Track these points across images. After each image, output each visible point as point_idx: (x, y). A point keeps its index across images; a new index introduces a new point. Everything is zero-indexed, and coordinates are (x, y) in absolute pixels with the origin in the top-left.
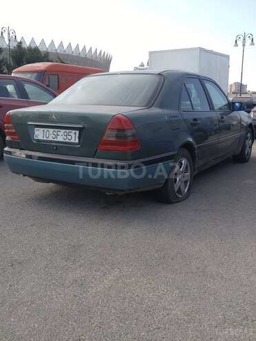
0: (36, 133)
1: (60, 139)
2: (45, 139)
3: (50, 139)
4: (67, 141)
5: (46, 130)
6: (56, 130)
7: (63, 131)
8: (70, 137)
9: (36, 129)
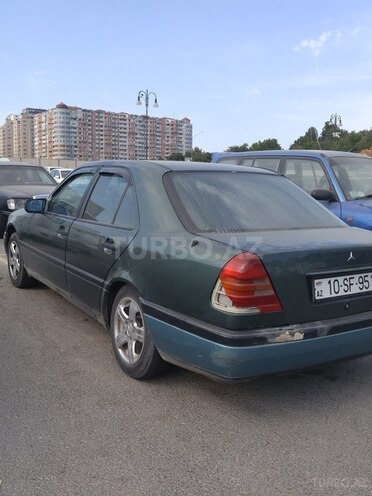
0: (318, 288)
1: (355, 290)
2: (334, 295)
3: (342, 293)
4: (364, 290)
5: (332, 280)
6: (348, 277)
7: (357, 276)
8: (366, 284)
9: (316, 281)
